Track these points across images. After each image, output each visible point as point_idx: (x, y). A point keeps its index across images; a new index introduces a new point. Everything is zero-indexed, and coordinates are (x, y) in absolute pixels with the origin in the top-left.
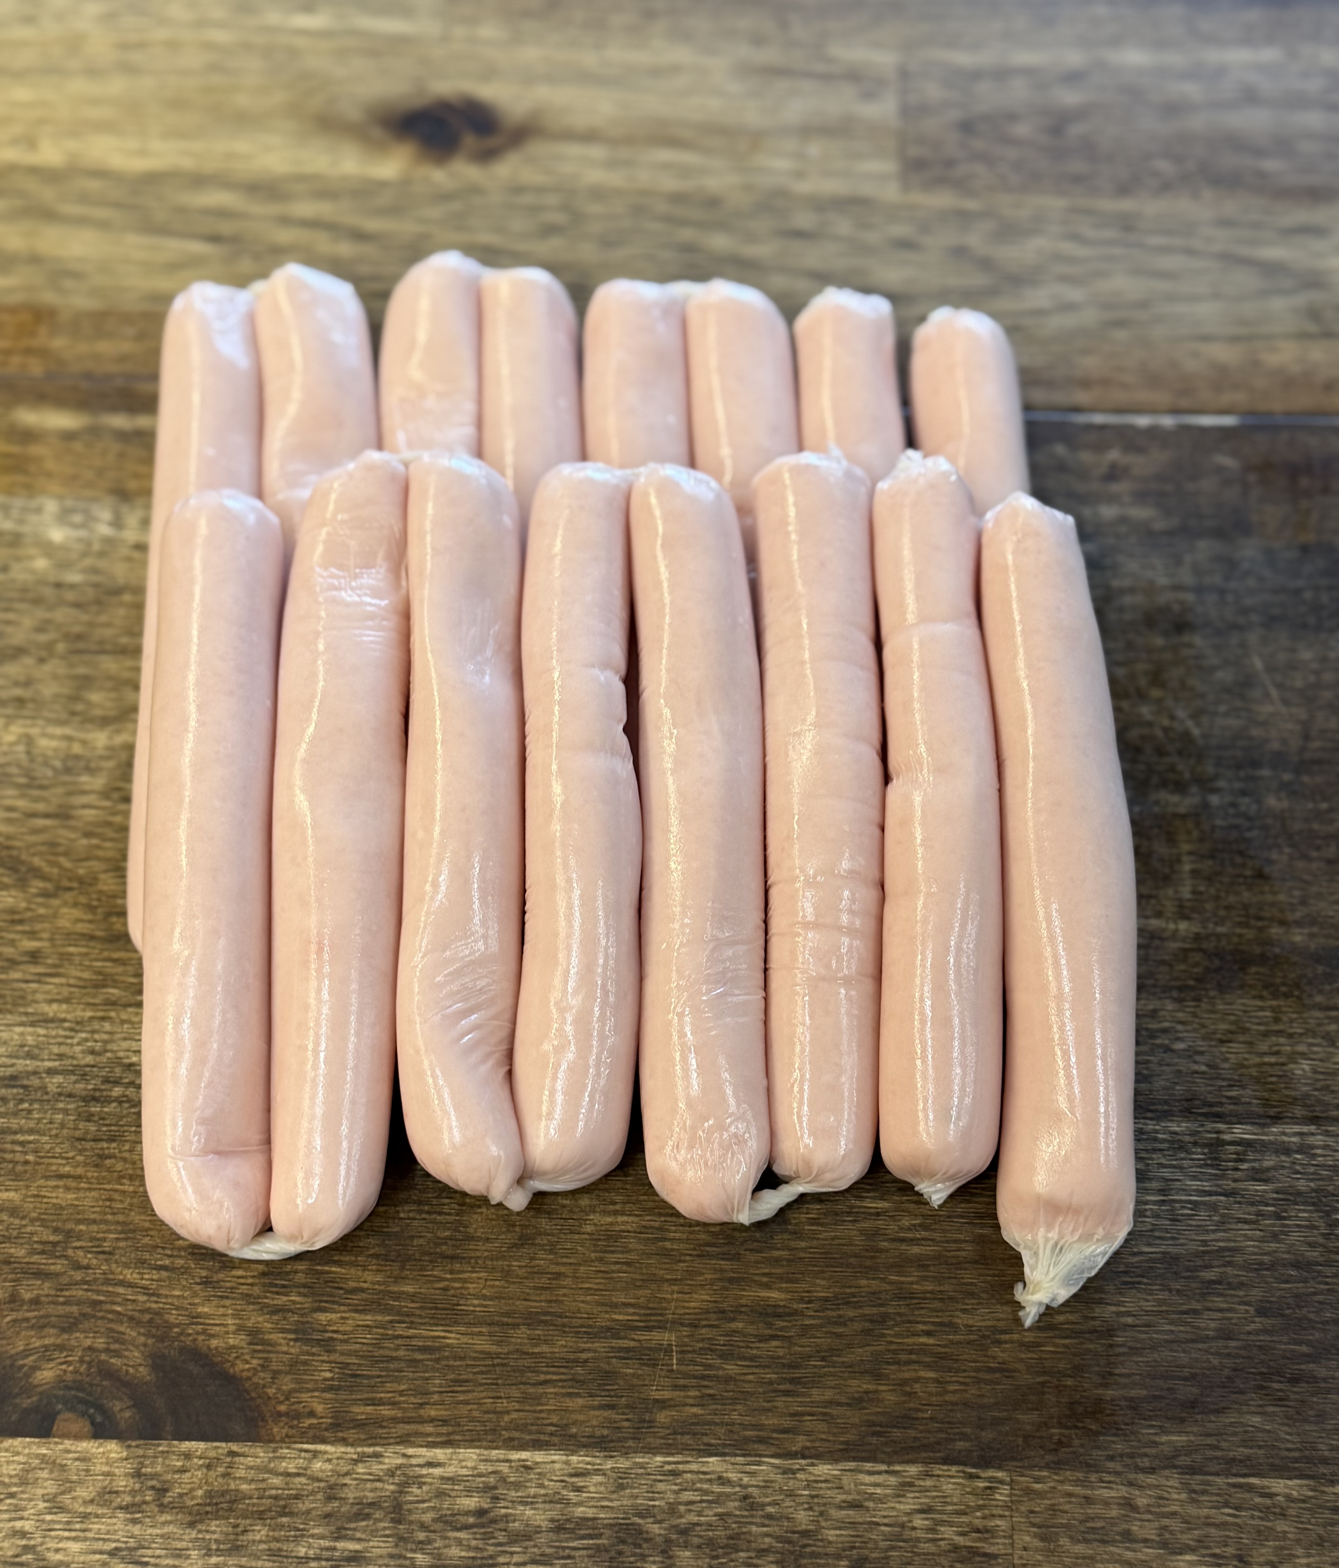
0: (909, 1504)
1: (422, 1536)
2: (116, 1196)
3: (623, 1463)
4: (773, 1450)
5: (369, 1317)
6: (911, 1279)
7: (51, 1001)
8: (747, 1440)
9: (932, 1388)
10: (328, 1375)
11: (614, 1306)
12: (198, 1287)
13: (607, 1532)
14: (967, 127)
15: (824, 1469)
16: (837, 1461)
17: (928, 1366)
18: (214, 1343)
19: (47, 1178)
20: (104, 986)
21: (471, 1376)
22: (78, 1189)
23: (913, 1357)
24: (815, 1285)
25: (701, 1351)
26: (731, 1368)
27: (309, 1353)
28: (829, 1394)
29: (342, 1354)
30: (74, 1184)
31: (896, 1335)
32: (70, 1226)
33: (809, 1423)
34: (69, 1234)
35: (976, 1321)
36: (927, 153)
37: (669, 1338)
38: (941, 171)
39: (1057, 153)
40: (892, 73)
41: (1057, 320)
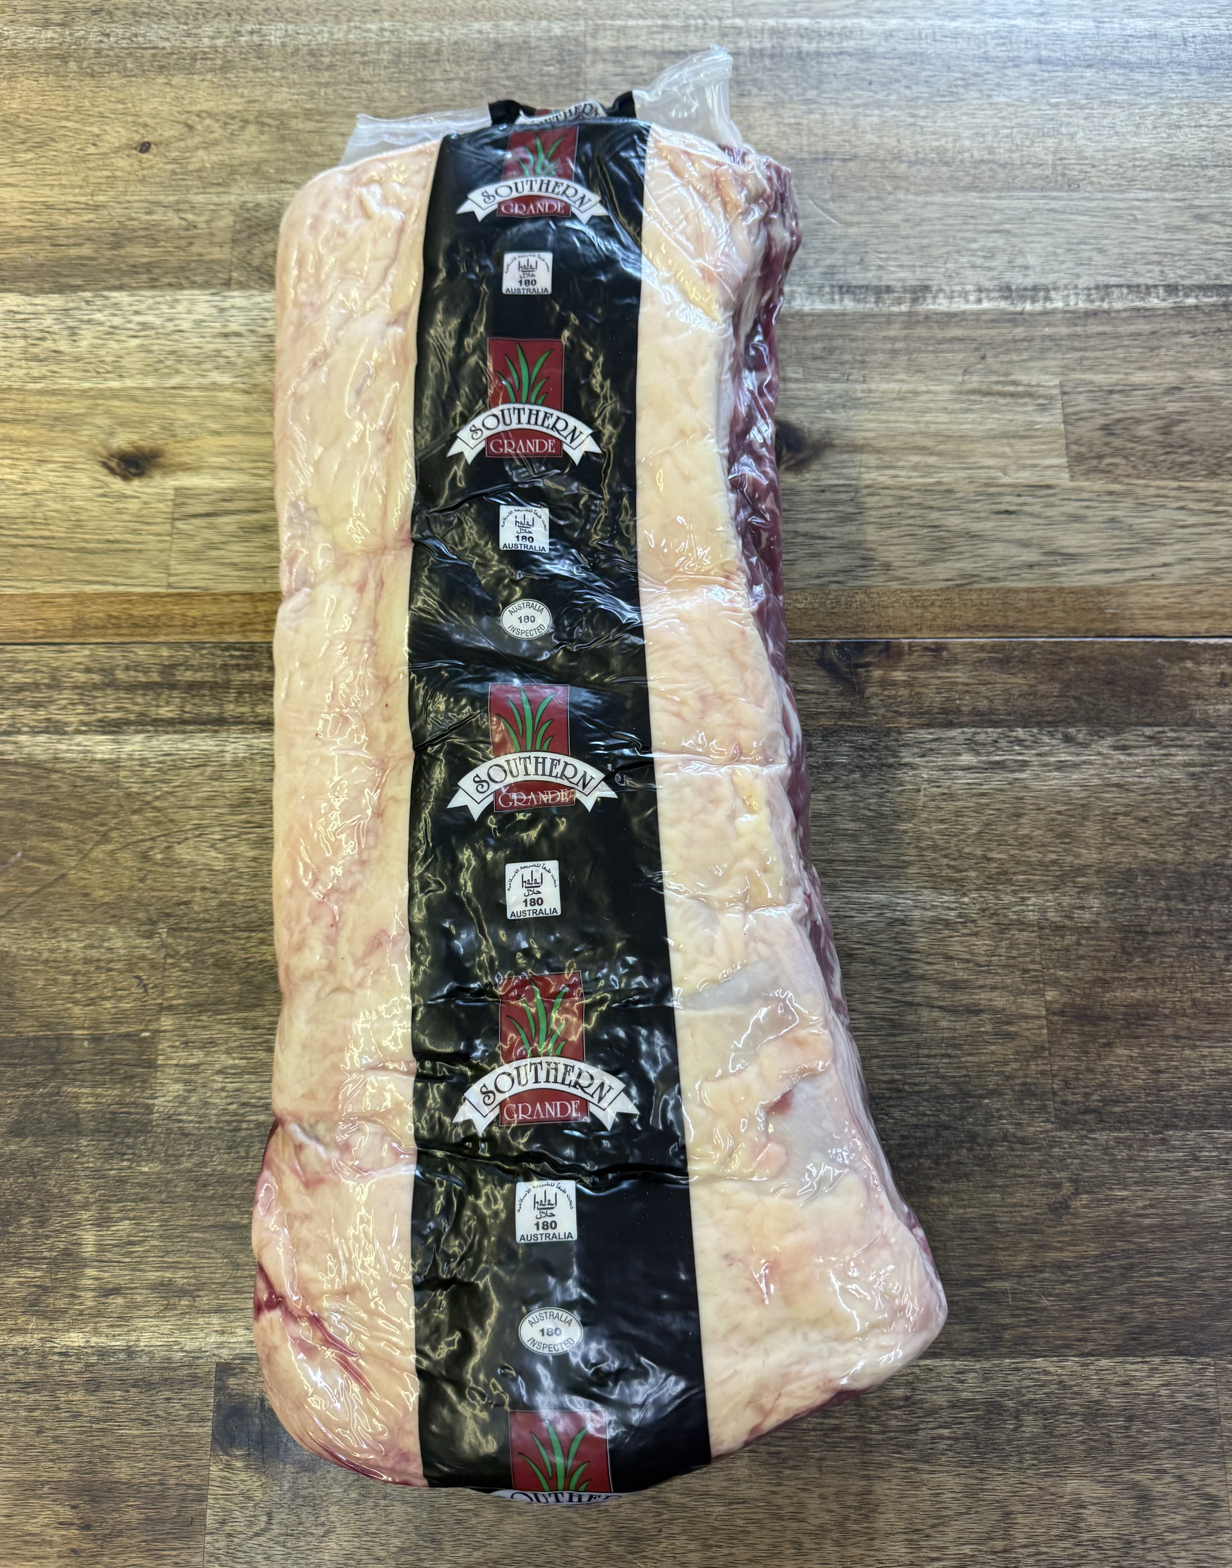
0: (1156, 1381)
1: (873, 1414)
3: (986, 1365)
4: (1074, 1352)
6: (1146, 1240)
8: (1058, 1347)
9: (1165, 1309)
11: (969, 1266)
13: (982, 1407)
14: (1107, 429)
15: (1104, 1363)
16: (1112, 1357)
17: (1161, 1295)
23: (1152, 1290)
24: (1088, 1247)
25: (1024, 1293)
26: (1044, 1303)
28: (1104, 1316)
31: (1141, 1277)
33: (1095, 1335)
35: (1187, 1265)
36: (1083, 450)
37: (1006, 1285)
38: (1095, 462)
39: (1169, 448)
40: (1056, 392)
41: (1179, 570)
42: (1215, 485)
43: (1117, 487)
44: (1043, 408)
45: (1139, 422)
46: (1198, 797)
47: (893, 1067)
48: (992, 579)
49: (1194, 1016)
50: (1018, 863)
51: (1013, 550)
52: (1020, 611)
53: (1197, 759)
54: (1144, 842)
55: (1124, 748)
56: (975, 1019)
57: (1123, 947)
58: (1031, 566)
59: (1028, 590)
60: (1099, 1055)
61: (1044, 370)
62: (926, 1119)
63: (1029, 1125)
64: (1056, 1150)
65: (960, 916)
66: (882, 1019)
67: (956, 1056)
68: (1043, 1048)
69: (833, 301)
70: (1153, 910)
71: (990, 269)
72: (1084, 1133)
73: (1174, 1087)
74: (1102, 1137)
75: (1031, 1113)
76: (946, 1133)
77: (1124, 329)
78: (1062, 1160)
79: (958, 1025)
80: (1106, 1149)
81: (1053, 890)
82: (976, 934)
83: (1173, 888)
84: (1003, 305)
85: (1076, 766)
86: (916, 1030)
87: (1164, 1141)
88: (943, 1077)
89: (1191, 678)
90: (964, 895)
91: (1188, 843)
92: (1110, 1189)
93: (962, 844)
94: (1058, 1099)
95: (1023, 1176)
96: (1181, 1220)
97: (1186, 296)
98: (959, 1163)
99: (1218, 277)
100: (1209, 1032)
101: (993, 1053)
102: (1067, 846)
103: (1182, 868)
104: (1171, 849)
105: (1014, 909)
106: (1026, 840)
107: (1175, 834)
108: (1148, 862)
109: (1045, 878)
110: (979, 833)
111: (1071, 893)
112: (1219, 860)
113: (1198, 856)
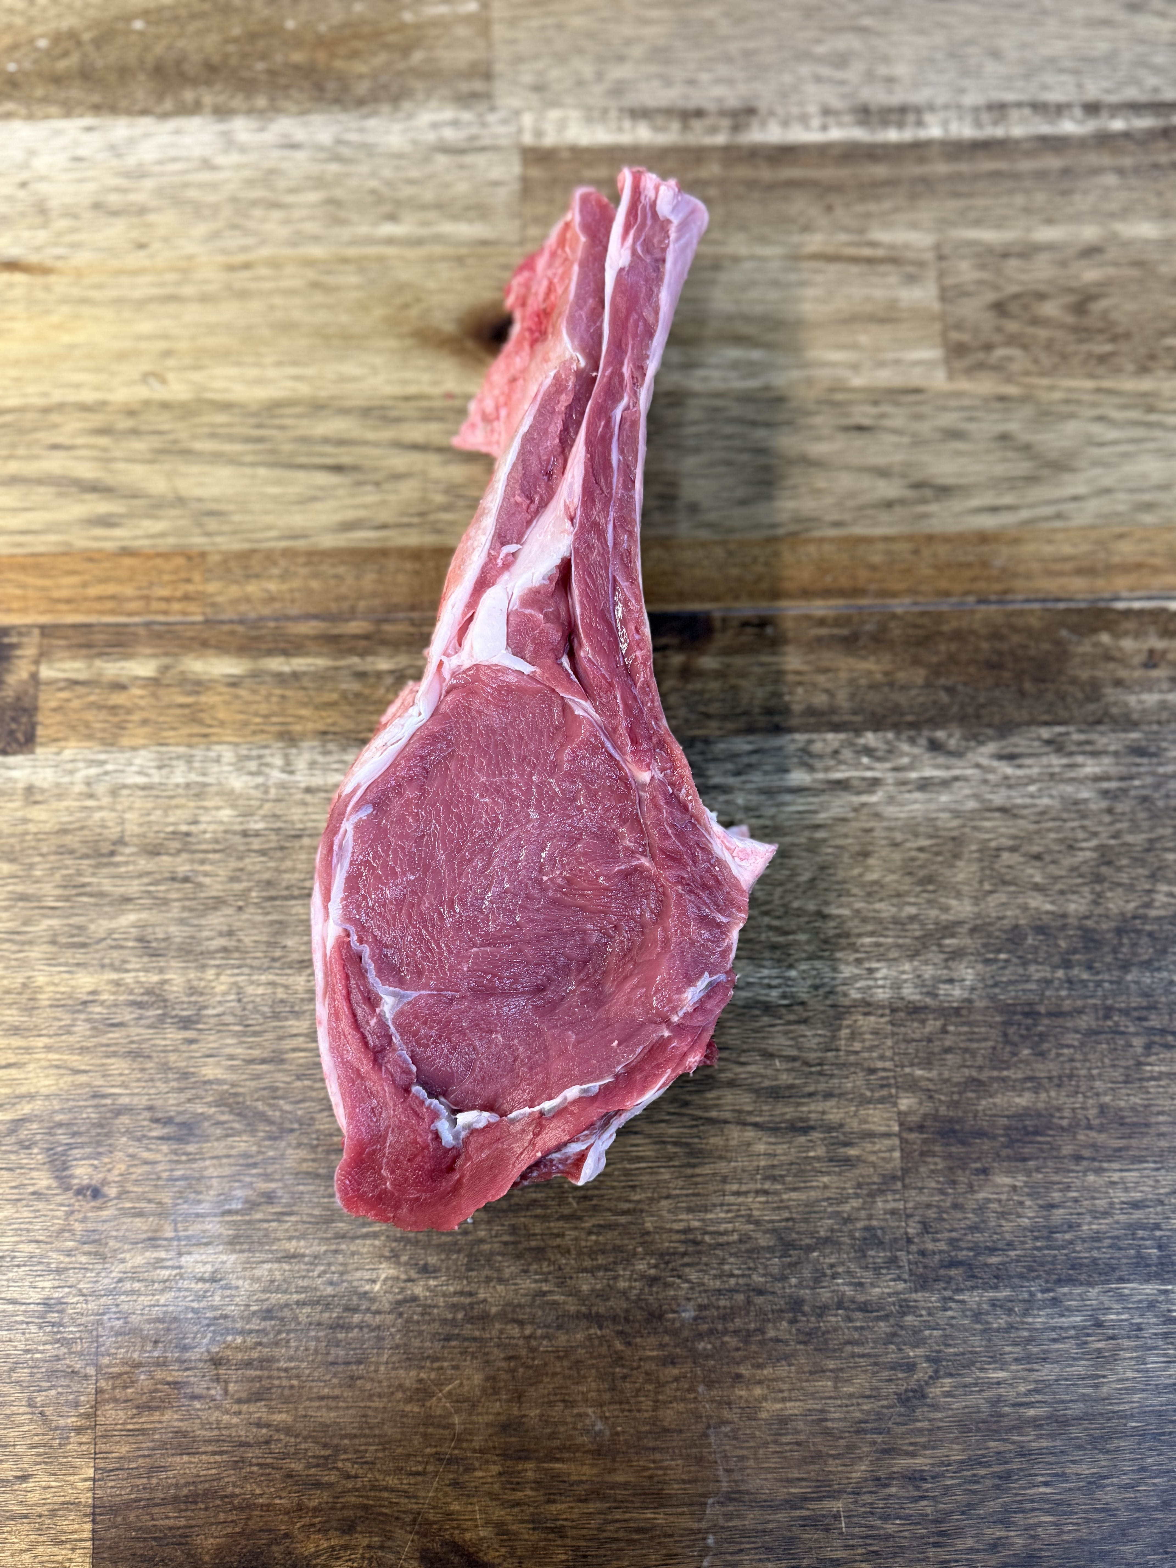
2: (370, 1413)
5: (591, 1505)
6: (1029, 1438)
7: (290, 1239)
9: (1052, 1530)
10: (564, 1557)
11: (790, 1481)
12: (447, 1489)
14: (1000, 308)
17: (1048, 1512)
18: (468, 1536)
19: (311, 1399)
20: (333, 1221)
21: (679, 1551)
22: (337, 1408)
23: (1035, 1505)
24: (952, 1449)
25: (863, 1516)
26: (890, 1528)
27: (545, 1540)
28: (970, 1543)
29: (573, 1538)
30: (333, 1404)
31: (1022, 1488)
32: (336, 1441)
34: (337, 1449)
35: (1085, 1469)
36: (965, 337)
37: (837, 1505)
38: (981, 356)
39: (1083, 333)
40: (929, 256)
41: (1093, 506)
42: (1146, 384)
43: (1012, 390)
44: (911, 279)
45: (1041, 296)
46: (1112, 823)
47: (690, 1210)
48: (837, 524)
49: (1101, 1129)
50: (864, 920)
51: (866, 482)
52: (873, 568)
53: (1113, 770)
54: (1037, 888)
55: (1011, 757)
56: (802, 1139)
57: (1005, 1035)
58: (889, 504)
59: (887, 539)
60: (971, 1186)
61: (914, 226)
62: (733, 1281)
63: (873, 1285)
64: (909, 1318)
65: (784, 996)
66: (675, 1144)
67: (776, 1193)
68: (894, 1178)
69: (620, 130)
70: (1048, 982)
71: (842, 83)
72: (947, 1293)
73: (1071, 1227)
74: (972, 1298)
75: (877, 1270)
76: (759, 1300)
77: (1025, 165)
78: (916, 1332)
79: (780, 1149)
80: (977, 1316)
81: (911, 957)
82: (805, 1021)
83: (1075, 951)
84: (859, 134)
85: (947, 783)
86: (721, 1158)
87: (1055, 1301)
88: (757, 1223)
89: (1108, 657)
90: (791, 966)
91: (1098, 888)
92: (982, 1369)
93: (789, 897)
94: (913, 1248)
95: (863, 1356)
96: (1077, 1409)
97: (1113, 116)
98: (777, 1340)
99: (1156, 90)
100: (1120, 1149)
101: (826, 1187)
102: (932, 896)
103: (1089, 923)
104: (1074, 897)
105: (858, 985)
106: (875, 888)
107: (1081, 876)
108: (1044, 917)
109: (901, 941)
110: (813, 880)
111: (936, 961)
112: (1141, 911)
113: (1111, 906)
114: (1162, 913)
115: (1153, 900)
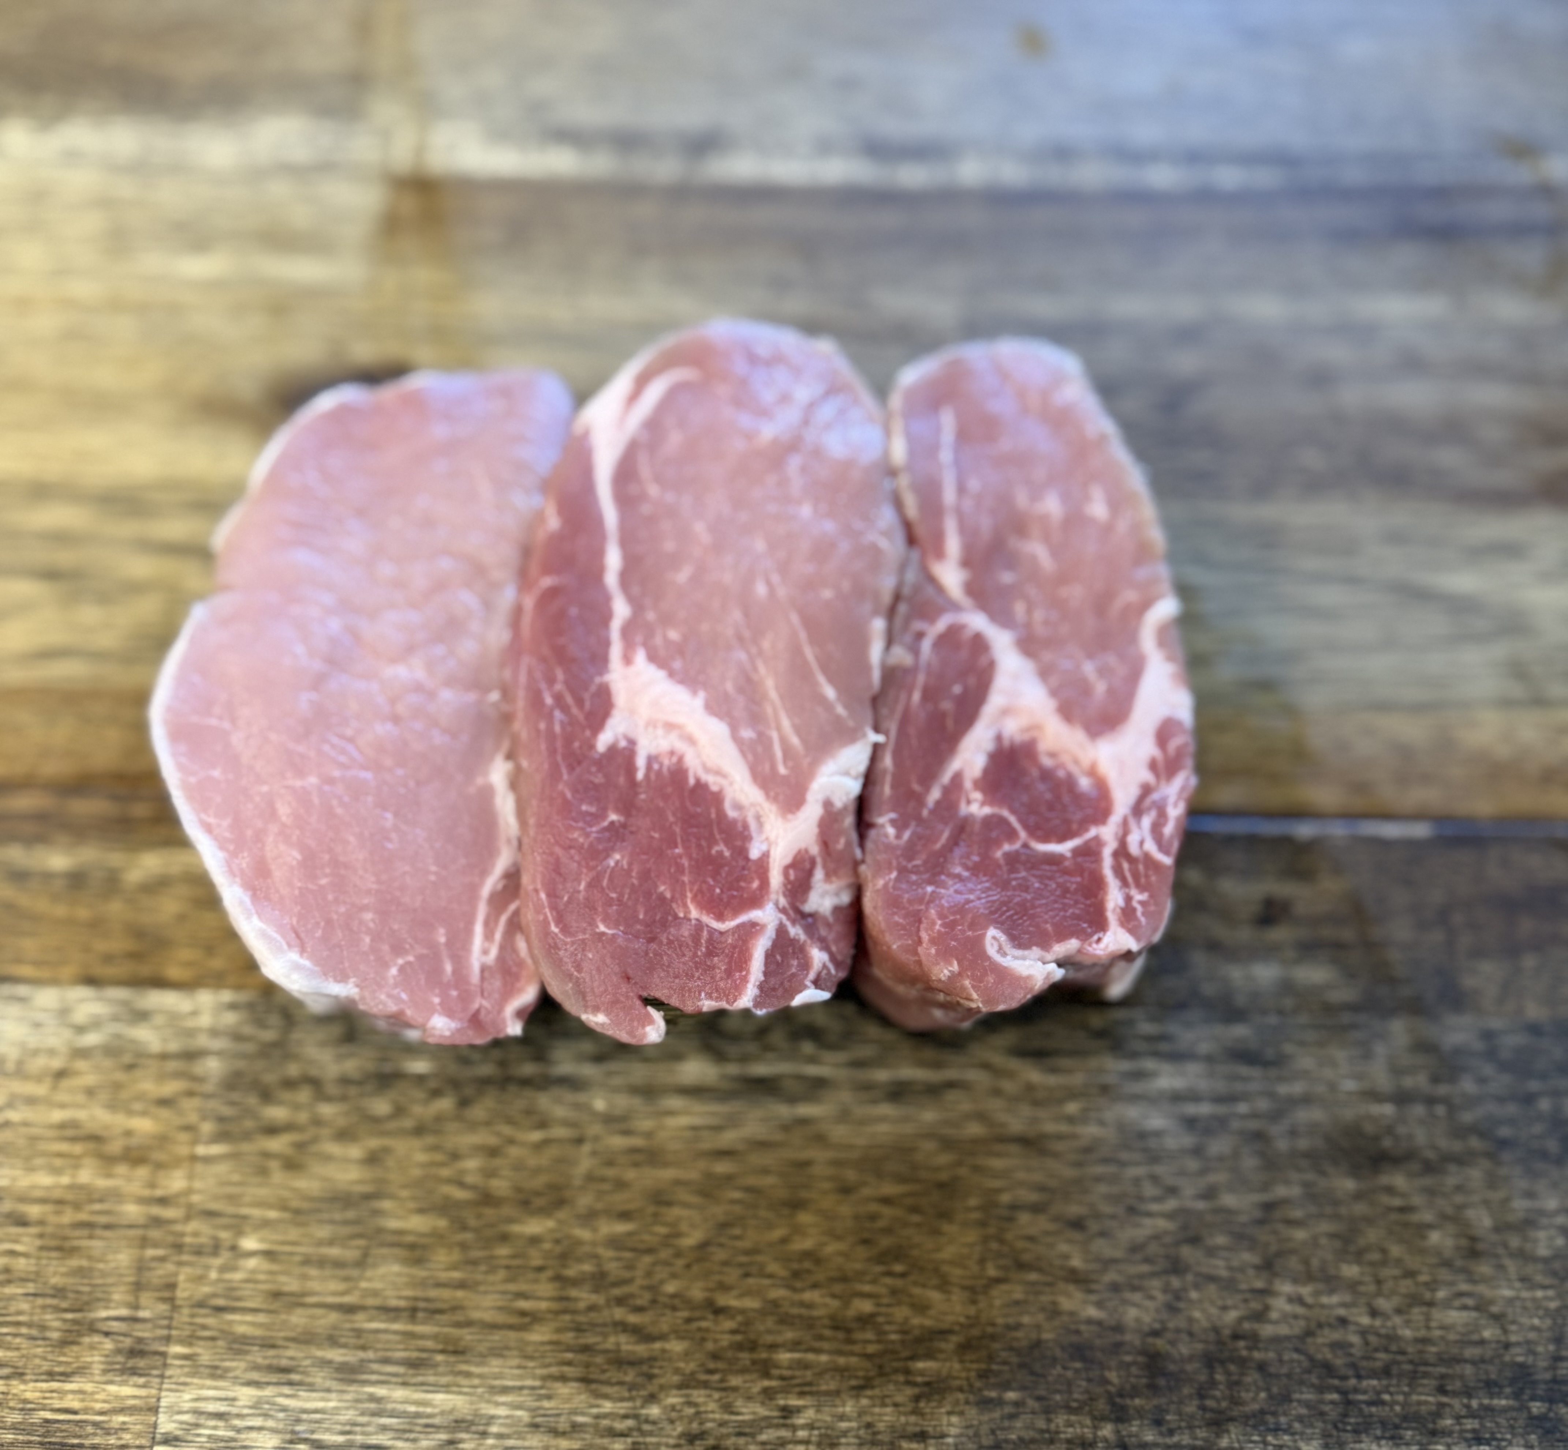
46: (1203, 1172)
50: (785, 1320)
53: (1203, 1085)
54: (1076, 1278)
81: (858, 1390)
83: (1135, 1392)
85: (934, 1091)
90: (652, 1398)
91: (1175, 1282)
93: (661, 1273)
102: (899, 1283)
103: (1160, 1343)
104: (1137, 1297)
105: (763, 1437)
106: (807, 1265)
107: (1147, 1260)
108: (1083, 1328)
109: (842, 1361)
110: (703, 1246)
111: (899, 1399)
112: (1247, 1326)
113: (1197, 1314)
114: (1283, 1330)
115: (1267, 1308)
